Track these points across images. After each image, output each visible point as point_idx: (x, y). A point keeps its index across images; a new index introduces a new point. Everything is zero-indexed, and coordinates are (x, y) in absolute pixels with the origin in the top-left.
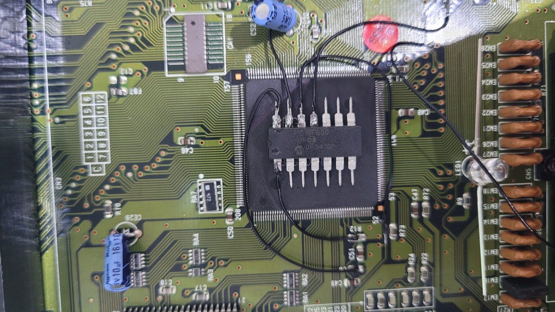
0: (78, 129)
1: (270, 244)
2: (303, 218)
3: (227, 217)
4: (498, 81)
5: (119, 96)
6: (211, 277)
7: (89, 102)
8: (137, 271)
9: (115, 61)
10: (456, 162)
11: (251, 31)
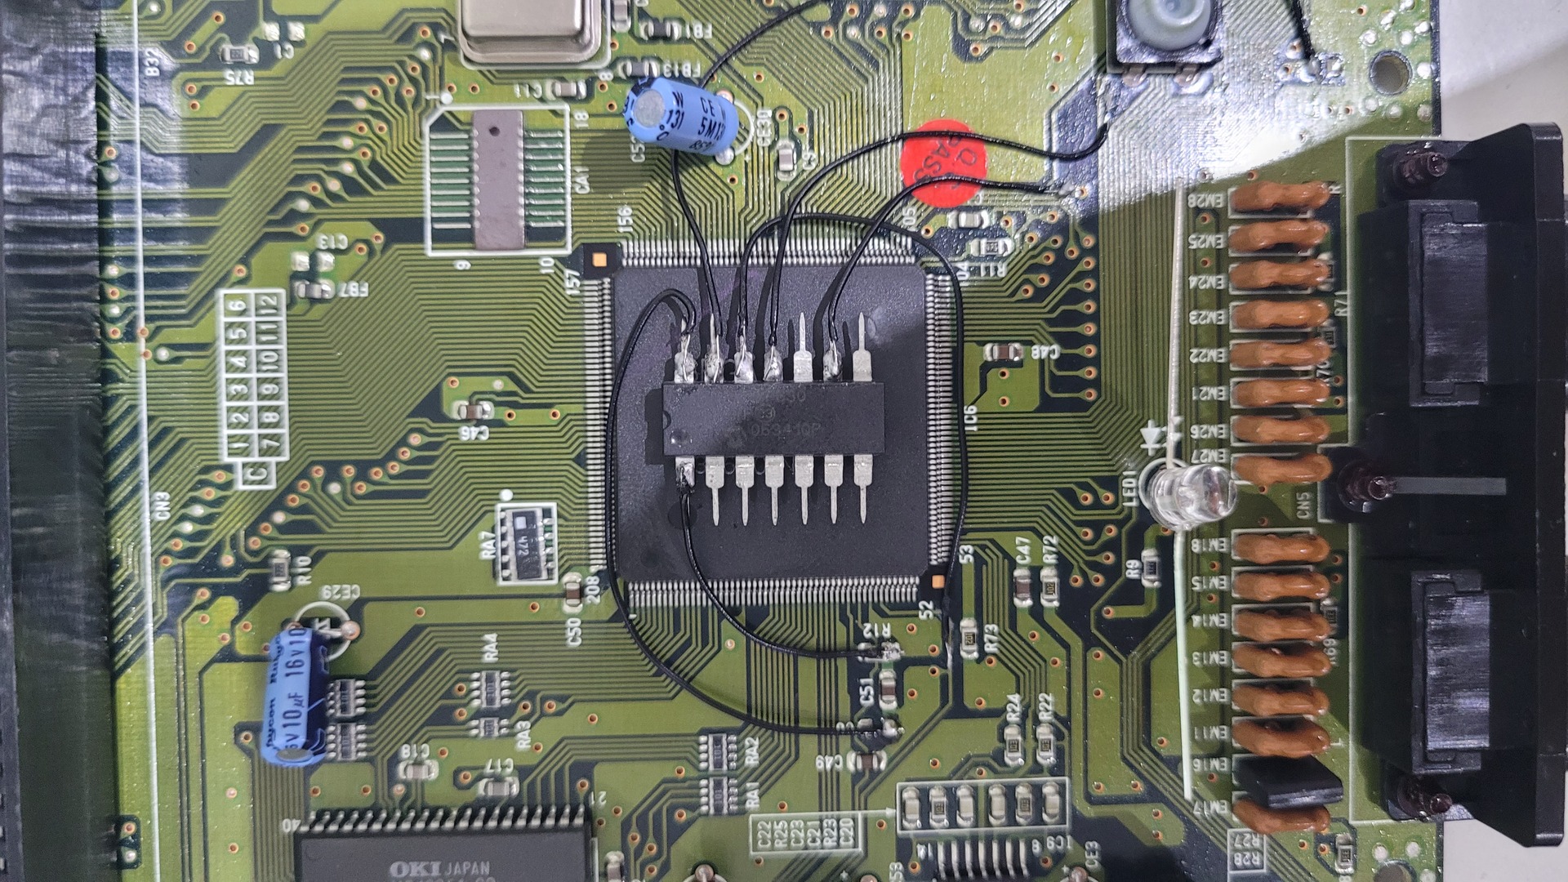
0: (215, 376)
1: (669, 663)
2: (749, 602)
3: (565, 595)
4: (1228, 280)
5: (313, 301)
6: (523, 741)
7: (242, 313)
8: (345, 723)
9: (305, 216)
10: (1125, 473)
11: (633, 150)
